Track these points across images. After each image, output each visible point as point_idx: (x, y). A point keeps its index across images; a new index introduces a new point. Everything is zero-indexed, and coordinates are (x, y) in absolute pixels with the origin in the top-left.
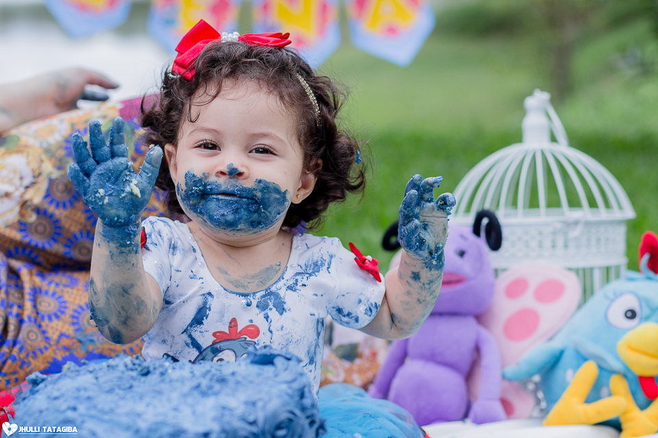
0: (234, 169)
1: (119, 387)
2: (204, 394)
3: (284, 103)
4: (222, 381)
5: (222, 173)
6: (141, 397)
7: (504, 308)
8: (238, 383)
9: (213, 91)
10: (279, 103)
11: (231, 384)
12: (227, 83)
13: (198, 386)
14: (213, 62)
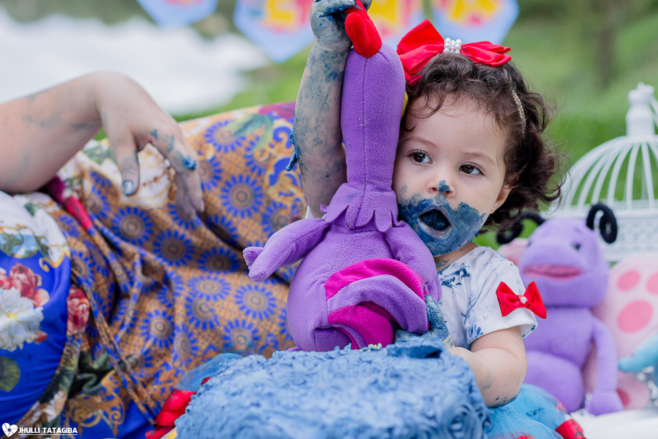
0: (445, 186)
1: (293, 382)
2: (381, 390)
3: (499, 124)
4: (396, 376)
5: (434, 189)
6: (323, 393)
7: (618, 300)
8: (412, 378)
9: (434, 104)
10: (494, 123)
11: (406, 379)
12: (449, 98)
13: (376, 382)
14: (438, 76)
